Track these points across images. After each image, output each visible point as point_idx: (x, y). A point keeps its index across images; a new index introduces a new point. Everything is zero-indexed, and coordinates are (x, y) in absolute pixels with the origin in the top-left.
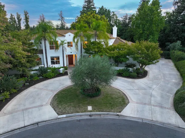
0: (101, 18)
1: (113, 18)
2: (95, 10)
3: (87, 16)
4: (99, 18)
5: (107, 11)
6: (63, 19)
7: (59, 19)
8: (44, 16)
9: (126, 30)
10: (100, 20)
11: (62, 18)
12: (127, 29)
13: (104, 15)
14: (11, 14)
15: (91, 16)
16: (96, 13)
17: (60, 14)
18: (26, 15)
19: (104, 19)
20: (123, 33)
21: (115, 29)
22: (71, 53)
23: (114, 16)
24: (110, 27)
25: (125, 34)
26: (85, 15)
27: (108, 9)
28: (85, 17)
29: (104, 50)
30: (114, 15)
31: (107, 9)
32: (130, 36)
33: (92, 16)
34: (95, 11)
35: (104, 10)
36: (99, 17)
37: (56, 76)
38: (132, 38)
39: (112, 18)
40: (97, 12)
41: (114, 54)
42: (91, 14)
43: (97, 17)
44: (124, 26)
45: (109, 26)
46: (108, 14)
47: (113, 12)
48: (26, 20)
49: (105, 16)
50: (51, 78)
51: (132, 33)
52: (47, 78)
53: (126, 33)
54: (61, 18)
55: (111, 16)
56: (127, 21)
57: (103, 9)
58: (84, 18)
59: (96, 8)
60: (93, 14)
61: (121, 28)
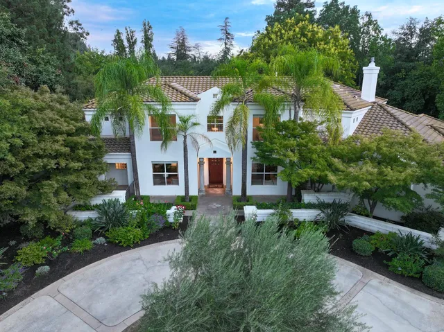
0: (326, 36)
1: (368, 33)
2: (310, 9)
3: (283, 31)
4: (320, 35)
5: (348, 14)
6: (229, 38)
7: (220, 39)
8: (186, 33)
9: (408, 70)
10: (322, 43)
11: (228, 36)
12: (414, 68)
13: (337, 27)
14: (118, 31)
15: (294, 31)
16: (312, 21)
17: (224, 25)
18: (146, 31)
19: (336, 39)
20: (397, 80)
21: (371, 74)
22: (215, 152)
23: (371, 27)
24: (355, 63)
25: (403, 83)
26: (277, 26)
27: (352, 7)
28: (276, 33)
29: (323, 157)
30: (370, 23)
31: (348, 7)
32: (422, 90)
33: (297, 29)
34: (310, 13)
35: (339, 9)
36: (321, 32)
37: (147, 237)
38: (427, 97)
39: (362, 33)
40: (317, 17)
41: (360, 182)
42: (297, 23)
43: (315, 34)
44: (400, 57)
45: (351, 61)
46: (349, 24)
47: (367, 15)
48: (145, 43)
49: (341, 28)
50: (128, 248)
51: (431, 83)
52: (115, 247)
53: (408, 81)
54: (225, 37)
55: (361, 28)
56: (415, 40)
57: (337, 5)
58: (273, 36)
59: (315, 4)
60: (300, 24)
61: (392, 66)
